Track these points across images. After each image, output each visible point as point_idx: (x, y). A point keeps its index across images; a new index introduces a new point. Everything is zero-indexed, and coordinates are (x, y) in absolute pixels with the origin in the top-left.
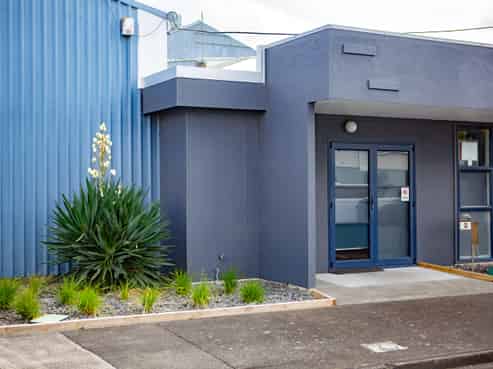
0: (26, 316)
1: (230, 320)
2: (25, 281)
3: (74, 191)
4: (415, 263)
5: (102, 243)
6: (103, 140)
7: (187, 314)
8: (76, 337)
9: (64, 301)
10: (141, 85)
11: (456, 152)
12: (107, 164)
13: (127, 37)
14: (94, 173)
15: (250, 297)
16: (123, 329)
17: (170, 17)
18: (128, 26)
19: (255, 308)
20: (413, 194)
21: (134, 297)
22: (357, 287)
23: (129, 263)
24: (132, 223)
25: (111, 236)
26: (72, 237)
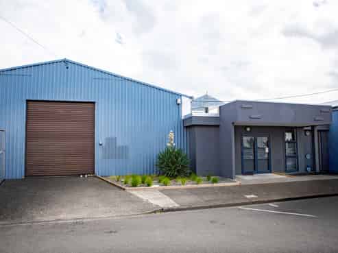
0: (149, 185)
1: (207, 188)
2: (150, 175)
3: (163, 149)
4: (271, 172)
5: (171, 165)
6: (172, 135)
7: (195, 186)
8: (162, 191)
9: (160, 182)
10: (183, 118)
11: (284, 136)
12: (172, 142)
13: (179, 104)
14: (169, 145)
15: (215, 181)
16: (176, 190)
17: (191, 98)
18: (179, 101)
19: (215, 185)
20: (270, 150)
21: (180, 181)
22: (249, 179)
23: (178, 171)
24: (180, 159)
25: (173, 163)
26: (162, 163)
